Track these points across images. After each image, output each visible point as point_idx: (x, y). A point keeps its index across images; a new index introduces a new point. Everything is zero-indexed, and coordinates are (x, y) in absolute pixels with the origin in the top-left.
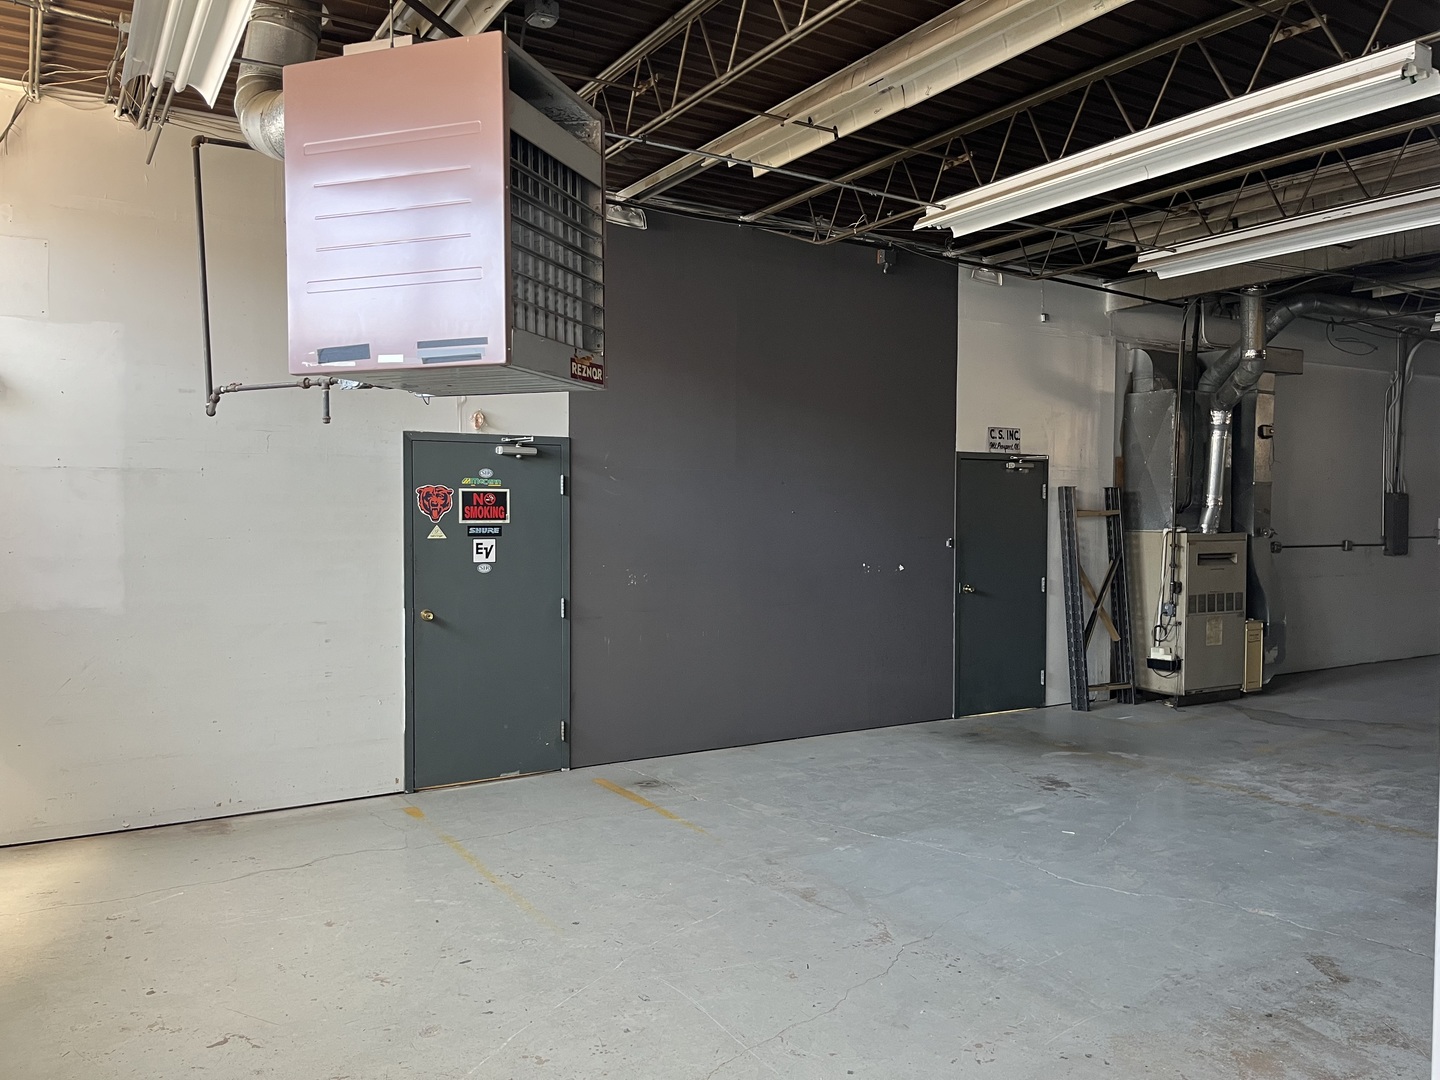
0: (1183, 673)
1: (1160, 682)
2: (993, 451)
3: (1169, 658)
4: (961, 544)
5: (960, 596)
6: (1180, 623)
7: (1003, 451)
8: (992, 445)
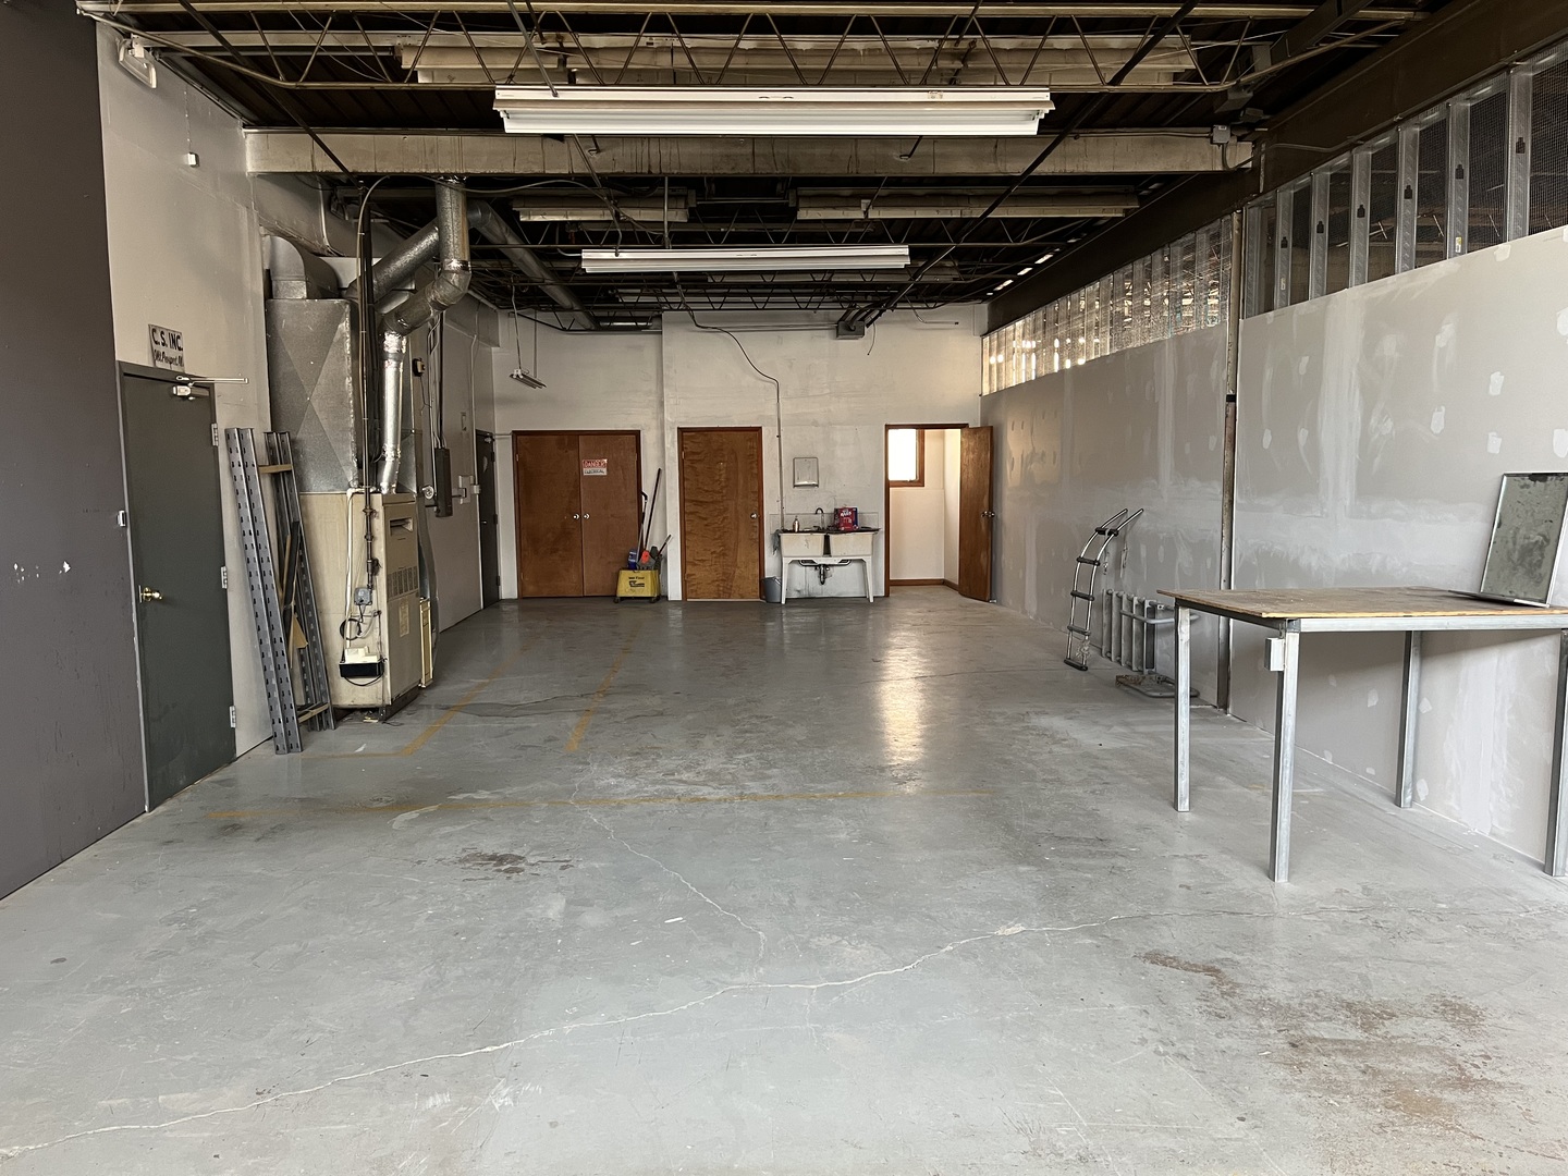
0: (388, 676)
1: (351, 693)
2: (159, 365)
3: (374, 660)
4: (134, 518)
5: (143, 606)
6: (379, 612)
7: (167, 366)
8: (156, 355)
